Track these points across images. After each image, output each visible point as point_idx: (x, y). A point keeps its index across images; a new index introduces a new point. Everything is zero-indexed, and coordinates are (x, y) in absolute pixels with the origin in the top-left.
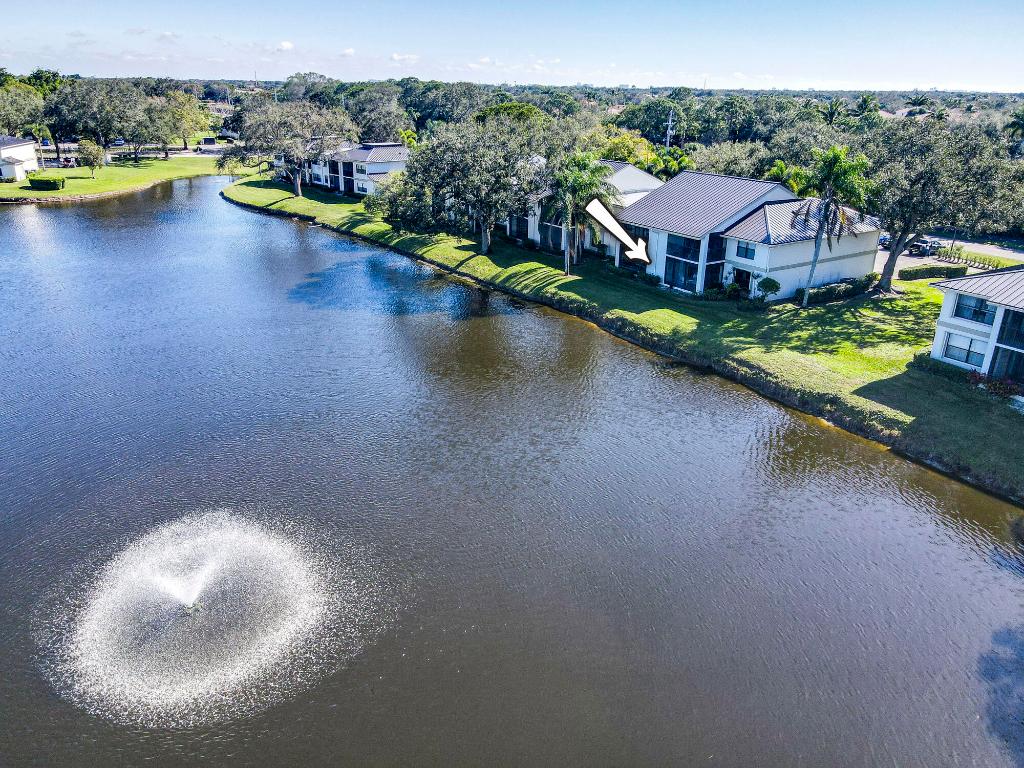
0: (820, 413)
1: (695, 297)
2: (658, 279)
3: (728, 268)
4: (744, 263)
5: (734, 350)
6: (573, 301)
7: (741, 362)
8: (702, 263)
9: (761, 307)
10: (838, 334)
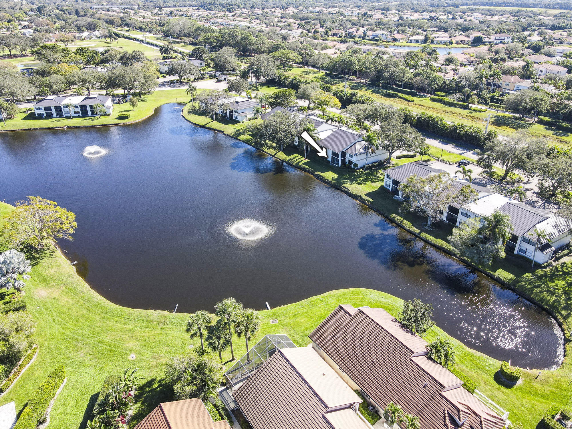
0: (357, 199)
1: (338, 167)
2: (330, 161)
3: (347, 160)
4: (350, 159)
5: (343, 184)
6: (308, 168)
7: (344, 187)
8: (340, 159)
9: (354, 170)
10: (369, 179)
